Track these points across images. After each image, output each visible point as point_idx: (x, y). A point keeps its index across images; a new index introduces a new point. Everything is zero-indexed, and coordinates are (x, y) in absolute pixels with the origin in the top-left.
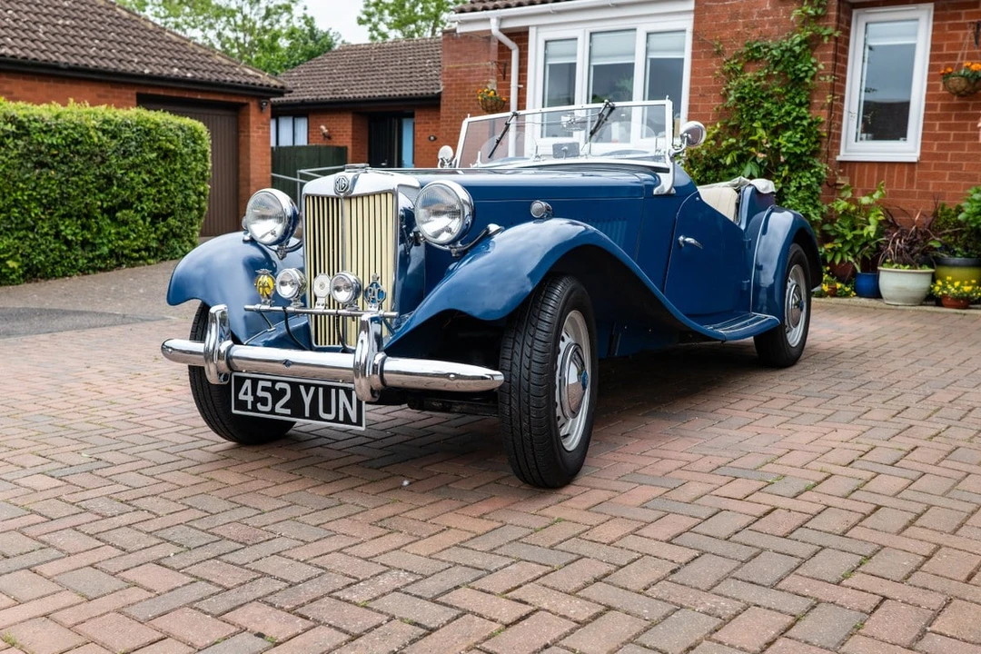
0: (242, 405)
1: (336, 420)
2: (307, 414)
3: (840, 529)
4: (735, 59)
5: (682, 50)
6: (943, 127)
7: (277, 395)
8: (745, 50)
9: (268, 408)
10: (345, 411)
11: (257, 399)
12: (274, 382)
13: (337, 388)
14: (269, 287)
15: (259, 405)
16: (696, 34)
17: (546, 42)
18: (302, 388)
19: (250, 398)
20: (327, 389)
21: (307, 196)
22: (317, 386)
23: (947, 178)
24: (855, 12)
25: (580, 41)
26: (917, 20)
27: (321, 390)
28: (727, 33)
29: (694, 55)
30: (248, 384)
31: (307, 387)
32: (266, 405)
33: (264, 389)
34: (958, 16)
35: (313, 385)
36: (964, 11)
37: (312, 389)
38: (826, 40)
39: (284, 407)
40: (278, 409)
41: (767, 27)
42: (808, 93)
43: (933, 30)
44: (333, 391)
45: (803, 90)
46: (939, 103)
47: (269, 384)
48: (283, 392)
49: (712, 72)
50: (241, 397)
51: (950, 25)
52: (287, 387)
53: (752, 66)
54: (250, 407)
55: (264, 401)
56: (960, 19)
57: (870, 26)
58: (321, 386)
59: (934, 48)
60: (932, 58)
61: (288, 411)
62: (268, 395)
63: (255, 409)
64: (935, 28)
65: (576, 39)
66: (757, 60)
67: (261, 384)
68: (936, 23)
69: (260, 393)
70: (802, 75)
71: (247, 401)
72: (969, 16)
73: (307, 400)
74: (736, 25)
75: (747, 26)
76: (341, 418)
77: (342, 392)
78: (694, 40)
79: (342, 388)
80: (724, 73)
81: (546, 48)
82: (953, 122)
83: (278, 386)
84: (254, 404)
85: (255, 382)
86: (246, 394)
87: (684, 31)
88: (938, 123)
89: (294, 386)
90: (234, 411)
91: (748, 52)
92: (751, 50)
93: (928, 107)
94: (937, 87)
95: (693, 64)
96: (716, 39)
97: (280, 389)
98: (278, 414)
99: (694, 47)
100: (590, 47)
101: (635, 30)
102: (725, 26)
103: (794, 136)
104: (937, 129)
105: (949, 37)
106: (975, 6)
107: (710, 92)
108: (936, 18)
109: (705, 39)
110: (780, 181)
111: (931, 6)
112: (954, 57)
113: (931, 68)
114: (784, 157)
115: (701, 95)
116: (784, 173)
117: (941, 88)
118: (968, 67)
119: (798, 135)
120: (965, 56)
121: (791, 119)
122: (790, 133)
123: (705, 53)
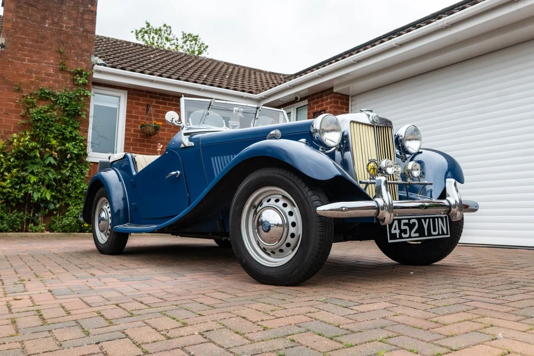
0: (393, 236)
1: (439, 234)
2: (426, 234)
4: (31, 96)
6: (134, 149)
7: (411, 226)
8: (39, 92)
9: (407, 235)
10: (442, 229)
11: (401, 231)
12: (409, 219)
13: (438, 218)
15: (403, 234)
18: (423, 220)
19: (397, 231)
20: (434, 219)
27: (431, 220)
28: (25, 80)
30: (396, 222)
31: (425, 219)
32: (406, 233)
33: (405, 224)
34: (139, 100)
35: (427, 218)
36: (141, 98)
37: (428, 220)
39: (415, 233)
40: (413, 235)
41: (51, 82)
42: (79, 122)
43: (127, 103)
44: (436, 219)
45: (76, 121)
46: (132, 138)
47: (407, 221)
48: (414, 224)
49: (13, 101)
50: (393, 231)
51: (135, 103)
52: (415, 221)
53: (41, 102)
54: (398, 237)
55: (405, 231)
56: (139, 101)
58: (431, 218)
59: (128, 111)
60: (127, 116)
61: (417, 235)
62: (407, 227)
63: (401, 237)
64: (128, 103)
66: (47, 99)
67: (403, 221)
68: (129, 100)
69: (403, 227)
71: (396, 233)
72: (144, 100)
73: (426, 226)
74: (31, 77)
75: (38, 79)
76: (441, 233)
77: (439, 219)
82: (138, 147)
83: (412, 221)
84: (400, 234)
85: (399, 221)
86: (395, 229)
88: (131, 147)
89: (419, 220)
90: (390, 241)
91: (41, 94)
92: (43, 93)
93: (126, 139)
94: (130, 130)
96: (17, 82)
98: (412, 237)
102: (23, 76)
103: (76, 144)
104: (131, 150)
105: (135, 108)
106: (146, 96)
107: (11, 112)
108: (128, 98)
109: (9, 80)
110: (68, 168)
111: (126, 92)
112: (137, 117)
113: (127, 121)
114: (70, 155)
115: (5, 113)
116: (70, 165)
117: (132, 131)
118: (155, 123)
119: (78, 144)
120: (142, 118)
121: (74, 135)
122: (74, 143)
123: (8, 88)
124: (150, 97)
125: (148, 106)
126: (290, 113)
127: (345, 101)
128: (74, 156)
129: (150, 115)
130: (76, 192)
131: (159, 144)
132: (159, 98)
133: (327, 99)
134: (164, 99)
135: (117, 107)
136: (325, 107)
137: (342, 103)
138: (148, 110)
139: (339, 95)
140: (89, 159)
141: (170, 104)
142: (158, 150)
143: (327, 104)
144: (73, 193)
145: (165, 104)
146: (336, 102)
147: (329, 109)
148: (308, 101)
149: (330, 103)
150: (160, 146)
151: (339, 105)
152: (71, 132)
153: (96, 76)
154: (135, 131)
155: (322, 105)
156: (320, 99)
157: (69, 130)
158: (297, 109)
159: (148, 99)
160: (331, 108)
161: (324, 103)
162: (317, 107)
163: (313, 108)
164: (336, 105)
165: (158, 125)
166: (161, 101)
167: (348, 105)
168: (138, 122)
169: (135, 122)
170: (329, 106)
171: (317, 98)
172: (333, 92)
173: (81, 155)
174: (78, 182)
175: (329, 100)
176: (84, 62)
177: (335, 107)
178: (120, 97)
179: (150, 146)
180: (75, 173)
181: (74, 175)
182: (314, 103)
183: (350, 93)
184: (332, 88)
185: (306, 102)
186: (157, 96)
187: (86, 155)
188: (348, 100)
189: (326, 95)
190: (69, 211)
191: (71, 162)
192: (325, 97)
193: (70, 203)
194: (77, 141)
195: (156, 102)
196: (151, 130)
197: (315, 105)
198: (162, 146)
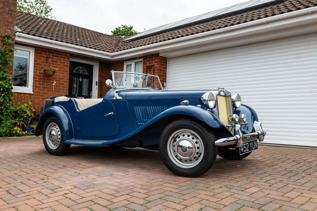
0: (241, 152)
2: (251, 149)
6: (39, 84)
11: (244, 149)
12: (246, 143)
23: (41, 99)
31: (251, 142)
34: (42, 54)
36: (43, 53)
42: (7, 68)
43: (35, 56)
46: (38, 77)
50: (241, 150)
51: (40, 55)
52: (248, 144)
54: (243, 152)
59: (35, 61)
60: (35, 64)
61: (248, 150)
68: (36, 54)
69: (244, 147)
72: (45, 54)
73: (251, 146)
76: (255, 148)
77: (255, 142)
79: (255, 140)
82: (41, 83)
88: (37, 83)
90: (241, 155)
93: (34, 78)
94: (36, 73)
103: (6, 82)
104: (37, 84)
105: (40, 59)
106: (46, 52)
108: (35, 53)
110: (2, 97)
111: (34, 49)
112: (41, 65)
113: (34, 67)
114: (3, 89)
116: (3, 95)
117: (38, 73)
118: (54, 69)
119: (8, 82)
120: (44, 65)
121: (5, 76)
122: (5, 81)
124: (49, 52)
125: (47, 57)
126: (131, 65)
127: (165, 61)
128: (5, 89)
129: (50, 63)
130: (7, 112)
131: (54, 81)
132: (54, 53)
133: (155, 60)
134: (56, 54)
135: (28, 58)
136: (154, 64)
137: (163, 62)
138: (47, 61)
139: (162, 58)
140: (13, 91)
141: (60, 57)
142: (53, 85)
143: (155, 62)
144: (5, 112)
145: (58, 57)
146: (161, 62)
147: (156, 65)
148: (143, 60)
149: (157, 62)
150: (55, 82)
151: (162, 63)
152: (3, 75)
153: (17, 39)
154: (39, 73)
155: (152, 63)
156: (151, 59)
157: (2, 73)
158: (135, 63)
159: (47, 53)
160: (157, 65)
161: (154, 61)
162: (149, 63)
163: (147, 64)
164: (160, 63)
165: (56, 70)
166: (55, 55)
167: (166, 63)
168: (42, 68)
169: (39, 67)
170: (156, 64)
171: (149, 58)
172: (159, 56)
173: (9, 88)
174: (9, 106)
175: (156, 60)
176: (10, 30)
177: (160, 65)
178: (30, 52)
179: (48, 82)
180: (6, 100)
181: (5, 101)
182: (147, 61)
183: (168, 57)
184: (159, 54)
185: (142, 60)
186: (53, 52)
187: (12, 88)
188: (166, 60)
189: (155, 57)
190: (2, 123)
191: (3, 93)
192: (154, 58)
193: (3, 119)
194: (7, 80)
195: (52, 56)
196: (51, 73)
197: (148, 62)
198: (55, 83)
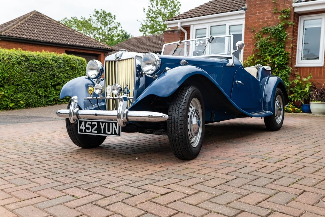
0: (81, 130)
2: (102, 132)
3: (290, 172)
4: (259, 33)
5: (241, 31)
7: (93, 126)
8: (262, 30)
9: (90, 131)
10: (115, 131)
11: (86, 128)
12: (92, 122)
13: (112, 123)
14: (92, 91)
15: (87, 130)
16: (246, 26)
17: (196, 30)
18: (101, 123)
19: (84, 128)
20: (109, 123)
21: (106, 61)
22: (106, 122)
24: (300, 17)
25: (207, 29)
26: (321, 19)
27: (107, 123)
28: (256, 25)
29: (245, 33)
30: (83, 123)
31: (103, 123)
32: (89, 130)
33: (88, 124)
37: (104, 123)
38: (290, 26)
40: (93, 131)
41: (270, 22)
42: (284, 44)
44: (111, 124)
45: (282, 43)
47: (90, 123)
48: (95, 125)
49: (251, 38)
50: (81, 128)
52: (96, 123)
53: (265, 35)
54: (84, 131)
55: (88, 129)
57: (305, 21)
58: (107, 122)
61: (96, 132)
62: (90, 126)
63: (85, 132)
65: (206, 29)
66: (267, 33)
67: (88, 123)
69: (87, 126)
70: (282, 38)
71: (83, 129)
73: (102, 127)
74: (259, 22)
75: (263, 22)
76: (113, 133)
77: (114, 124)
78: (245, 27)
79: (114, 122)
80: (256, 38)
81: (196, 32)
83: (93, 123)
84: (85, 130)
85: (86, 122)
86: (83, 126)
87: (242, 25)
89: (98, 123)
90: (79, 133)
91: (263, 31)
92: (265, 30)
95: (245, 35)
96: (253, 27)
97: (94, 124)
98: (93, 133)
99: (245, 30)
100: (211, 31)
101: (225, 25)
102: (256, 22)
107: (251, 44)
109: (249, 27)
115: (248, 46)
116: (276, 71)
123: (249, 32)
135: (319, 26)
